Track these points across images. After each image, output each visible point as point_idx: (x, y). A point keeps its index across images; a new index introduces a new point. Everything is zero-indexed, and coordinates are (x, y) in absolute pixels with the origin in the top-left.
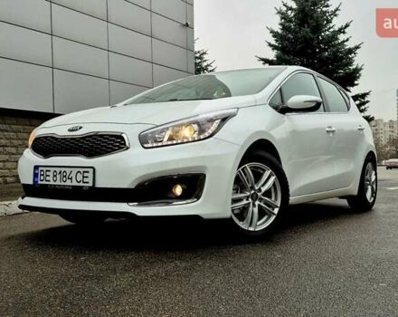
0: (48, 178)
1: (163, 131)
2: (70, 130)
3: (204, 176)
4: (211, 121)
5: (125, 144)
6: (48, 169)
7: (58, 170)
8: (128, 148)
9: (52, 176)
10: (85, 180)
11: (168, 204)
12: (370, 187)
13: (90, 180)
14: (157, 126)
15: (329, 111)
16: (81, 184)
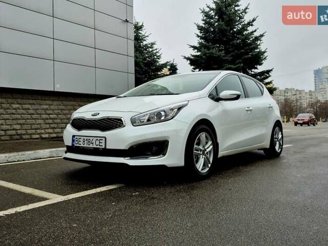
0: (80, 143)
1: (144, 116)
2: (93, 115)
3: (168, 142)
4: (172, 109)
5: (123, 124)
6: (80, 137)
7: (86, 138)
8: (124, 126)
9: (82, 141)
10: (101, 144)
11: (147, 158)
12: (277, 142)
13: (103, 144)
14: (141, 113)
15: (248, 97)
16: (98, 147)
